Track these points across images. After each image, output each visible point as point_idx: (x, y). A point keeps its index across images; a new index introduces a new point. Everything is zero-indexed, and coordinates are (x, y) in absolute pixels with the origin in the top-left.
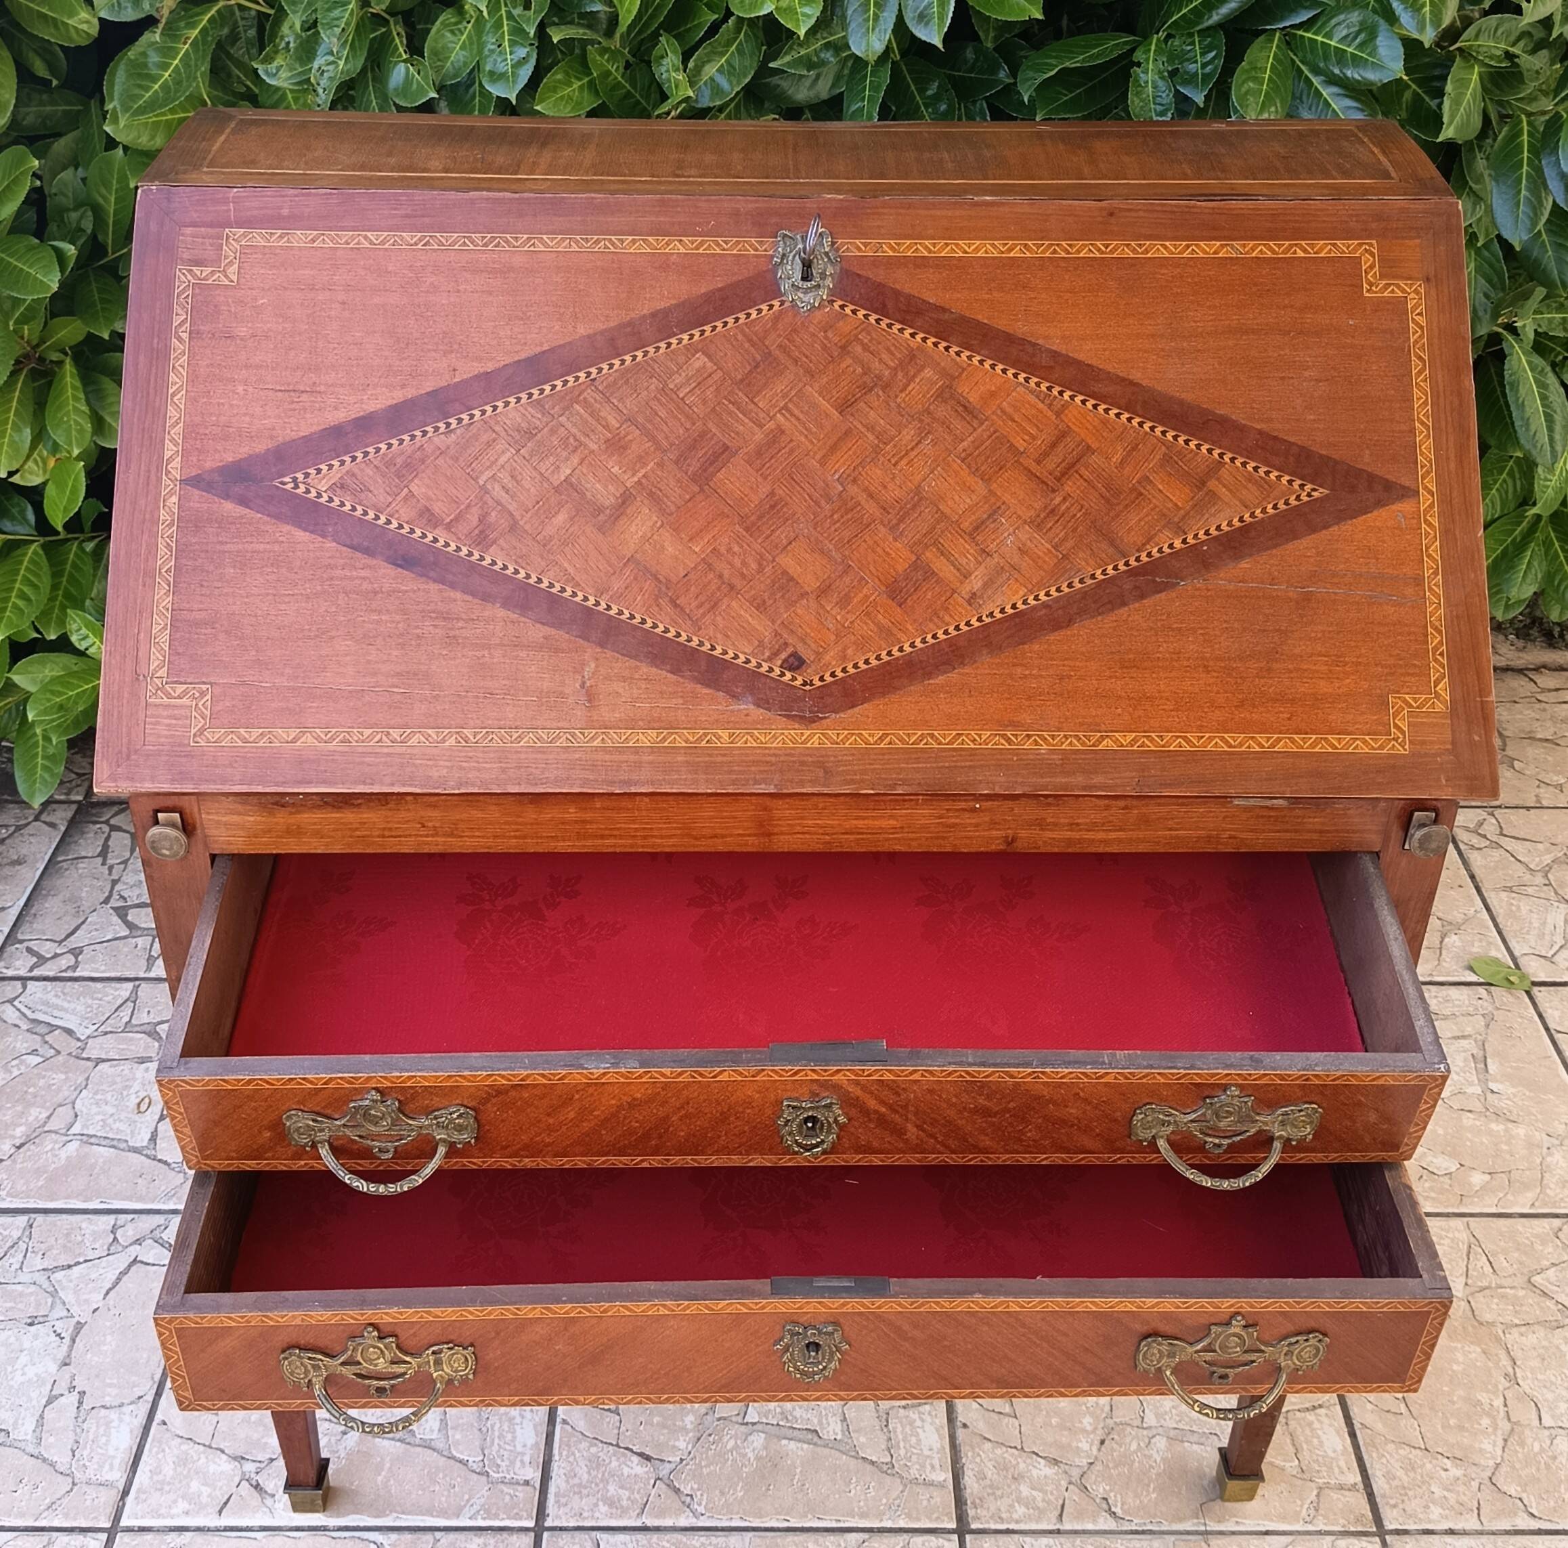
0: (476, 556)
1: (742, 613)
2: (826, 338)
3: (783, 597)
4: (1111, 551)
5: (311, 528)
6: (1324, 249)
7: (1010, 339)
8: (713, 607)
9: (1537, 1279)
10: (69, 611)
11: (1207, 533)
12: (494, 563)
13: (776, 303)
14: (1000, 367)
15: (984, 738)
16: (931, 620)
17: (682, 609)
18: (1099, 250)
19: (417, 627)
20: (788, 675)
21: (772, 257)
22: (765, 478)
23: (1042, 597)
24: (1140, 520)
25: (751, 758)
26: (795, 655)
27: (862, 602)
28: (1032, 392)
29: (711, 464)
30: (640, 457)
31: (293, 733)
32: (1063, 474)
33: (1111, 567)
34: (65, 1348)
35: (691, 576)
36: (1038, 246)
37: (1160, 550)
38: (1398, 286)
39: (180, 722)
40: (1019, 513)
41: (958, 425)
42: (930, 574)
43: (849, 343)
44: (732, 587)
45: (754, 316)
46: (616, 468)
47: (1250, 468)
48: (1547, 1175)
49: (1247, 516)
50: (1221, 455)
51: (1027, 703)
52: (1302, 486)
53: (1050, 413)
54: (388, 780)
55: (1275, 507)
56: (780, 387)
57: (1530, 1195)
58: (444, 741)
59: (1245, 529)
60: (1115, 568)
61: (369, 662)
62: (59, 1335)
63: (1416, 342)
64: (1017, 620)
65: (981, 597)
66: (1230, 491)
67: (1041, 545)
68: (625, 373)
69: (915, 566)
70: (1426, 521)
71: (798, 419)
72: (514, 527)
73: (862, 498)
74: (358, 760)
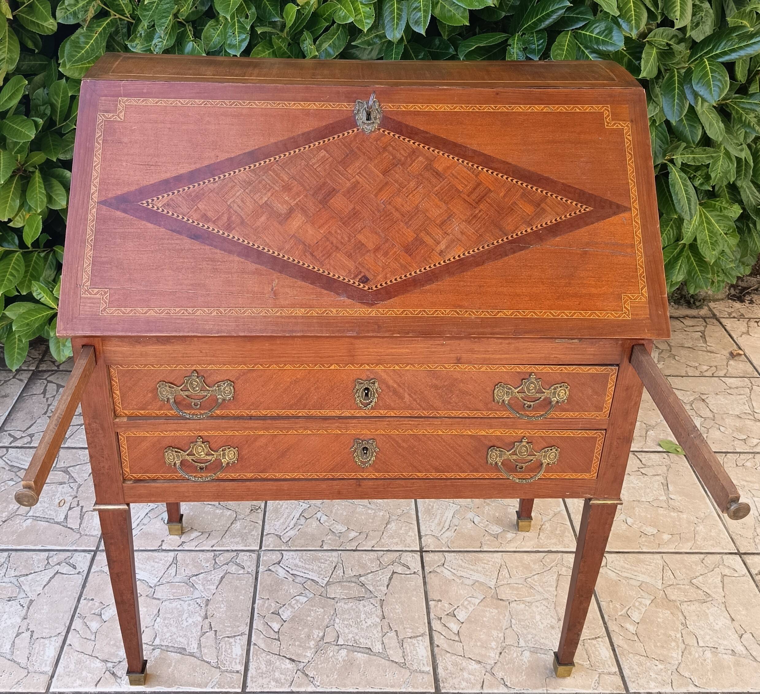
0: (226, 234)
1: (342, 259)
2: (377, 144)
3: (359, 252)
4: (500, 233)
5: (154, 222)
6: (588, 108)
7: (455, 145)
8: (329, 256)
9: (694, 581)
10: (33, 282)
11: (541, 226)
12: (234, 237)
13: (355, 130)
14: (451, 156)
15: (447, 312)
16: (423, 262)
17: (315, 257)
18: (493, 109)
19: (200, 265)
20: (362, 285)
21: (354, 111)
22: (351, 202)
23: (471, 253)
24: (512, 220)
25: (346, 321)
26: (364, 276)
27: (394, 254)
28: (465, 167)
29: (328, 196)
30: (297, 194)
31: (145, 310)
32: (479, 201)
33: (500, 240)
34: (24, 611)
35: (320, 243)
36: (467, 107)
37: (521, 233)
38: (619, 124)
39: (95, 305)
40: (461, 217)
41: (434, 180)
42: (422, 242)
43: (387, 146)
44: (337, 248)
45: (346, 135)
46: (287, 198)
47: (559, 198)
48: (697, 535)
49: (558, 219)
50: (546, 193)
51: (466, 297)
52: (581, 206)
53: (473, 176)
54: (186, 330)
55: (570, 215)
56: (357, 164)
57: (690, 544)
58: (211, 313)
59: (558, 224)
60: (502, 240)
61: (179, 279)
62: (22, 605)
63: (628, 147)
64: (460, 262)
65: (445, 252)
66: (551, 208)
67: (470, 230)
68: (291, 158)
69: (416, 239)
70: (635, 221)
71: (365, 177)
72: (243, 222)
73: (393, 210)
74: (173, 321)
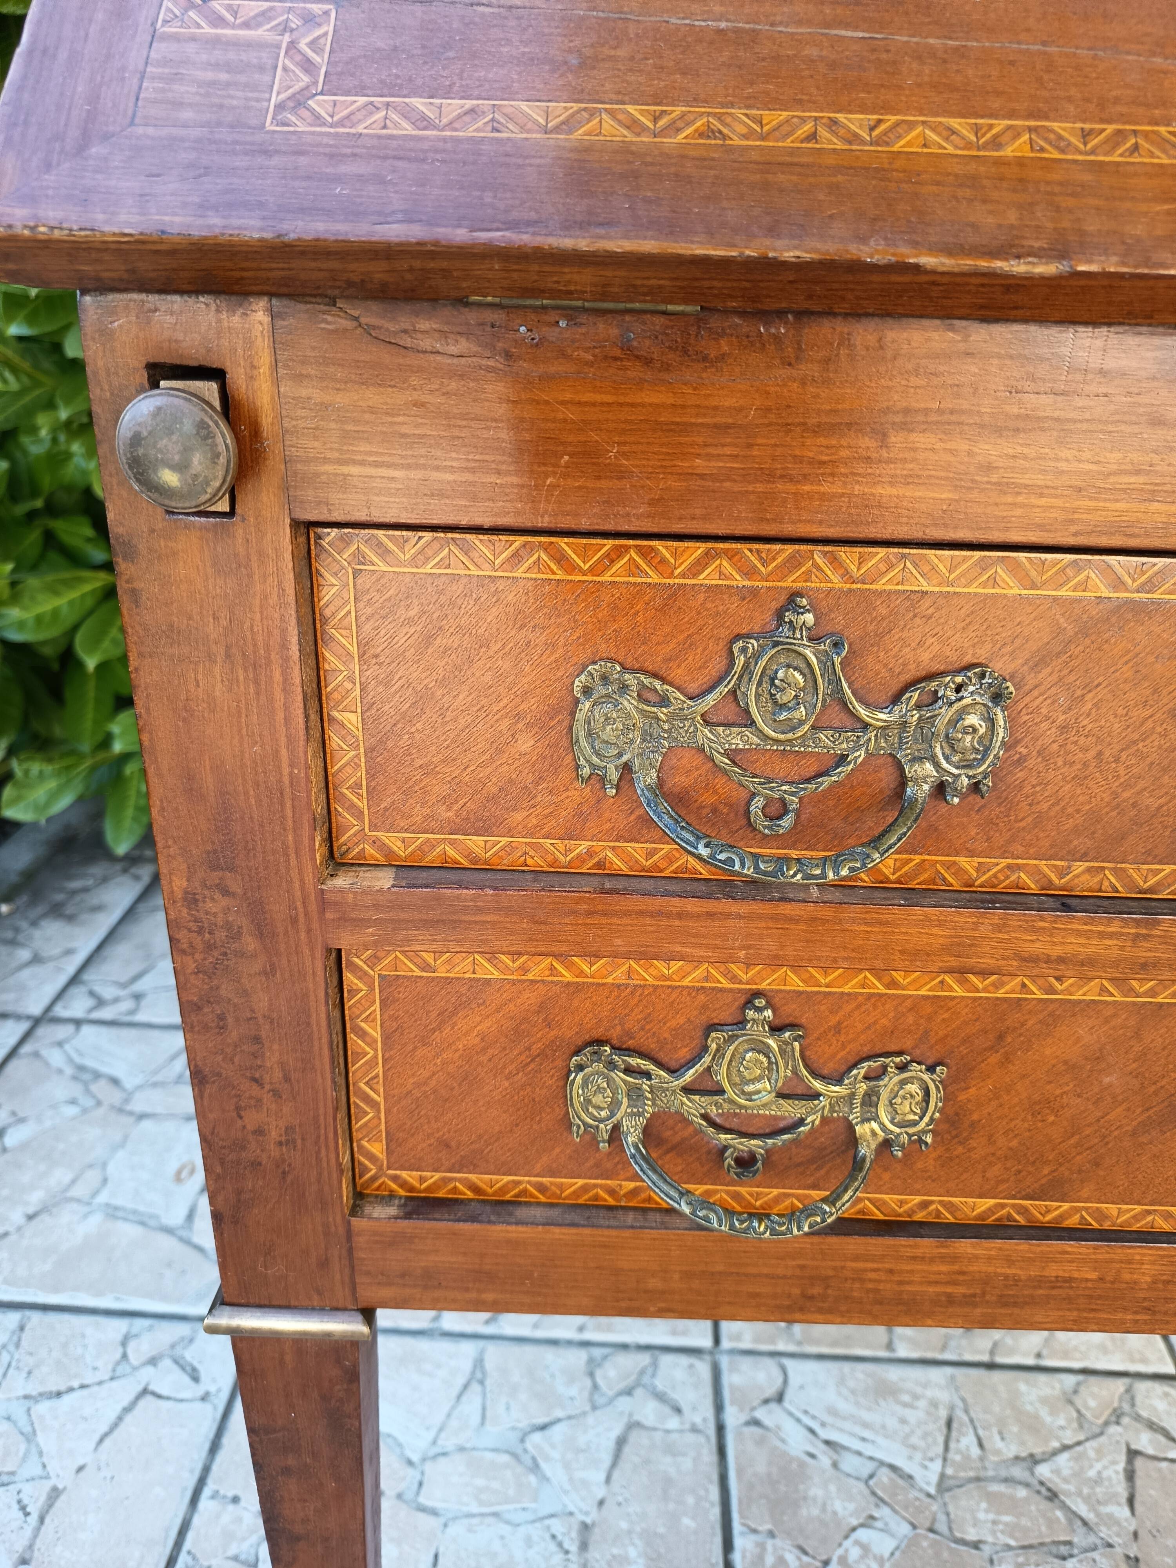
34: (28, 1532)
39: (242, 78)
62: (23, 1508)
